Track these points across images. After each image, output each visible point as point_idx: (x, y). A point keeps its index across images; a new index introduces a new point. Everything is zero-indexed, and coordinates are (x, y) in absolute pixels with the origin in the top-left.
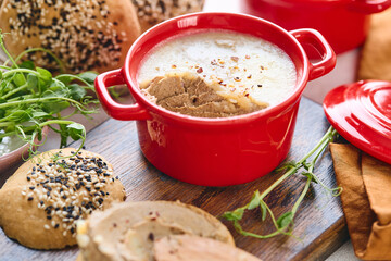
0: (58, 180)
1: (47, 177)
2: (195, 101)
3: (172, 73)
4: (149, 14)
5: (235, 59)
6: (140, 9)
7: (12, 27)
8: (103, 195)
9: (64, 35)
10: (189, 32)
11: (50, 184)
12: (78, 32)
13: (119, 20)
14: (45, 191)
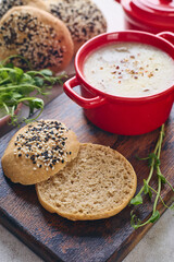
0: (34, 138)
4: (78, 36)
5: (133, 57)
6: (72, 33)
9: (31, 48)
12: (38, 46)
13: (62, 39)
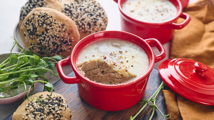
0: (40, 110)
1: (34, 108)
2: (103, 72)
3: (93, 59)
4: (84, 29)
5: (121, 52)
6: (80, 27)
7: (25, 35)
8: (61, 116)
9: (47, 39)
10: (100, 39)
11: (36, 113)
12: (53, 37)
13: (71, 32)
14: (33, 116)
